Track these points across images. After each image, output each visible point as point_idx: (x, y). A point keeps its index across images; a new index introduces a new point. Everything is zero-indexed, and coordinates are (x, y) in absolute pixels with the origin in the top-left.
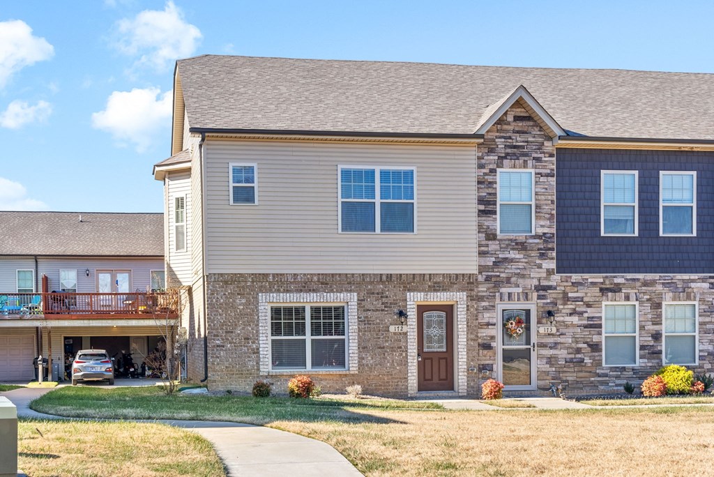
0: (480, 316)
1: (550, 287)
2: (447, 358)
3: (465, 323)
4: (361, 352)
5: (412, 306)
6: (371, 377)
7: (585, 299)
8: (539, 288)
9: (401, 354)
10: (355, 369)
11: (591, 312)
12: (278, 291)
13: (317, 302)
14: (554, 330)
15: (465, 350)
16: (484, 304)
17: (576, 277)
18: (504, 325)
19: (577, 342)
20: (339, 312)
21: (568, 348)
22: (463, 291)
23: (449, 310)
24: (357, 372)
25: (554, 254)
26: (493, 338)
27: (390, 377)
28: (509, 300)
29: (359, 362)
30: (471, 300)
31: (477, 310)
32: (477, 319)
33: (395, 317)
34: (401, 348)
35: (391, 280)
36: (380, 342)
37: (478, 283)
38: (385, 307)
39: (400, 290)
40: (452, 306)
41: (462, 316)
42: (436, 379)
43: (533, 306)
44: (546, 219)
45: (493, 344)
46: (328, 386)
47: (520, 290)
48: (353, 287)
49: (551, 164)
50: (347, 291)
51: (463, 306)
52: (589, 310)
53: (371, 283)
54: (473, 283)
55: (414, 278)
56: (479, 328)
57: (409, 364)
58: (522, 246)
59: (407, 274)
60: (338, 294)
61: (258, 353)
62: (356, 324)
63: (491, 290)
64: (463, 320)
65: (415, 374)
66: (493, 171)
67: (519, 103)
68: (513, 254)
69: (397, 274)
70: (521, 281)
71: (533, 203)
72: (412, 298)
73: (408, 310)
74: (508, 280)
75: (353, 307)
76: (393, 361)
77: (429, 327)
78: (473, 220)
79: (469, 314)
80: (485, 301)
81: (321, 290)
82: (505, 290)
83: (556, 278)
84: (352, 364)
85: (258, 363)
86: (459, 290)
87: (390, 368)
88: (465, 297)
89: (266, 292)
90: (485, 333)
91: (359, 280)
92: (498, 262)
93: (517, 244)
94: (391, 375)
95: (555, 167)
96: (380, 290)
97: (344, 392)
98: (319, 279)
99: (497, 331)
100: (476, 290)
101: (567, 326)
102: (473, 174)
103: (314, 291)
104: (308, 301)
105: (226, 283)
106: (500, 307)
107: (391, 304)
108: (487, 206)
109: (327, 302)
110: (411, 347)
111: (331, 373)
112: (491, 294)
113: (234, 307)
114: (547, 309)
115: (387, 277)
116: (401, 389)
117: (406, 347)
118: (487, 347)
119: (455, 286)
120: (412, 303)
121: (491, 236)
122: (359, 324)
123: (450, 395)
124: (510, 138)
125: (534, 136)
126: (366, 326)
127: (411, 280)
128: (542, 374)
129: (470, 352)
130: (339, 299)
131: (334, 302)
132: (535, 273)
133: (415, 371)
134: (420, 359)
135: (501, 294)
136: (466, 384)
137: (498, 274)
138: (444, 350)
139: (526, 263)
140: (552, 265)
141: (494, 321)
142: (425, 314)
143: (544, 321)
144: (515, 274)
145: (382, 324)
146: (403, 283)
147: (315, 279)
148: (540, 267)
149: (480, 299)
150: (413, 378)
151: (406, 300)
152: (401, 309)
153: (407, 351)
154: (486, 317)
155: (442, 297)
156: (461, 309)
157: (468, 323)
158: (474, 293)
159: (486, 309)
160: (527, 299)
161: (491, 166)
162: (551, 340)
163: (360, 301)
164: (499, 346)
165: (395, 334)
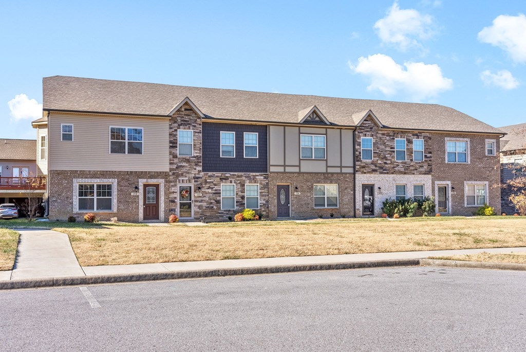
0: (170, 189)
1: (199, 178)
2: (156, 206)
4: (118, 204)
5: (141, 185)
6: (123, 214)
7: (214, 182)
8: (195, 178)
9: (136, 205)
11: (216, 188)
12: (82, 178)
13: (99, 182)
14: (201, 195)
15: (164, 203)
16: (172, 184)
17: (210, 173)
18: (180, 192)
19: (211, 200)
20: (109, 187)
21: (207, 202)
22: (163, 179)
23: (157, 186)
24: (116, 212)
25: (201, 164)
26: (175, 198)
27: (131, 214)
28: (182, 183)
29: (118, 208)
30: (166, 182)
31: (169, 186)
33: (134, 189)
34: (136, 202)
35: (132, 174)
36: (127, 199)
37: (169, 176)
38: (129, 185)
39: (136, 178)
40: (158, 184)
41: (163, 189)
42: (151, 215)
43: (192, 185)
44: (198, 150)
45: (175, 200)
46: (104, 218)
47: (187, 178)
48: (115, 177)
49: (200, 128)
50: (113, 178)
52: (215, 187)
53: (123, 175)
54: (167, 175)
56: (169, 194)
57: (140, 209)
58: (188, 161)
59: (139, 172)
60: (109, 179)
61: (72, 204)
63: (175, 178)
64: (163, 191)
65: (142, 213)
66: (176, 130)
67: (186, 104)
68: (184, 164)
69: (135, 171)
70: (187, 175)
71: (193, 143)
72: (141, 181)
73: (139, 186)
74: (182, 174)
75: (115, 185)
76: (132, 207)
77: (148, 193)
78: (167, 150)
79: (166, 188)
81: (101, 177)
82: (181, 179)
83: (202, 174)
84: (115, 209)
85: (72, 208)
87: (131, 210)
88: (164, 181)
89: (77, 178)
90: (172, 196)
91: (118, 173)
92: (178, 167)
93: (186, 160)
95: (201, 129)
96: (127, 178)
97: (110, 220)
99: (177, 195)
100: (168, 178)
101: (206, 193)
102: (167, 131)
103: (98, 178)
104: (96, 182)
105: (58, 174)
106: (179, 185)
107: (132, 183)
108: (173, 144)
109: (104, 182)
110: (141, 202)
111: (105, 212)
112: (175, 180)
113: (62, 184)
114: (198, 186)
115: (130, 173)
116: (136, 219)
117: (138, 202)
118: (173, 201)
119: (160, 177)
120: (141, 183)
121: (175, 156)
122: (118, 192)
123: (157, 221)
124: (183, 117)
125: (193, 117)
126: (121, 193)
127: (141, 174)
128: (196, 213)
129: (166, 204)
130: (109, 181)
131: (107, 183)
132: (193, 172)
133: (142, 211)
134: (144, 207)
135: (179, 180)
136: (164, 217)
137: (178, 172)
138: (155, 203)
139: (189, 167)
140: (200, 169)
141: (176, 191)
142: (147, 188)
143: (197, 191)
144: (185, 172)
145: (128, 192)
146: (137, 175)
147: (99, 173)
148: (195, 169)
149: (170, 182)
151: (138, 182)
152: (136, 186)
154: (173, 189)
155: (154, 181)
156: (162, 186)
157: (165, 192)
158: (167, 180)
159: (173, 186)
160: (190, 182)
161: (175, 128)
162: (200, 199)
163: (118, 182)
164: (178, 201)
165: (133, 196)
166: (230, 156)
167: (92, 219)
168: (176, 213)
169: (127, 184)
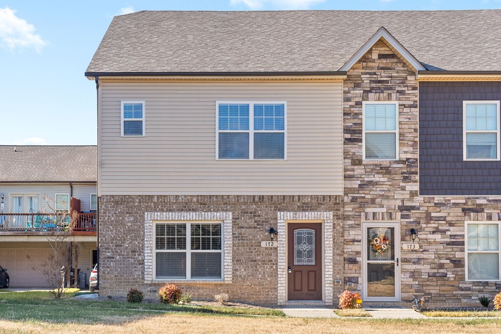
0: (346, 233)
1: (413, 208)
2: (316, 271)
3: (332, 239)
4: (235, 264)
5: (282, 224)
6: (244, 287)
7: (448, 219)
8: (402, 208)
9: (272, 267)
10: (229, 279)
11: (453, 231)
12: (162, 210)
13: (196, 220)
14: (417, 247)
15: (332, 264)
16: (349, 222)
17: (438, 198)
18: (369, 241)
19: (440, 258)
20: (217, 230)
21: (431, 263)
22: (330, 211)
23: (317, 227)
24: (231, 282)
25: (417, 177)
26: (358, 253)
27: (261, 287)
28: (374, 219)
29: (233, 273)
30: (337, 219)
31: (343, 227)
32: (343, 236)
33: (267, 234)
34: (271, 261)
35: (263, 201)
36: (253, 256)
37: (344, 204)
38: (257, 225)
39: (271, 210)
40: (321, 224)
41: (329, 233)
42: (305, 290)
43: (397, 224)
44: (408, 145)
45: (358, 259)
46: (205, 294)
47: (384, 210)
48: (228, 207)
49: (415, 96)
50: (223, 210)
51: (329, 224)
52: (452, 228)
53: (245, 203)
54: (339, 204)
55: (284, 200)
56: (344, 244)
57: (279, 276)
58: (386, 170)
59: (278, 196)
60: (215, 213)
61: (143, 264)
62: (231, 240)
63: (357, 210)
64: (329, 237)
65: (284, 285)
66: (359, 104)
67: (381, 42)
68: (378, 178)
69: (269, 196)
70: (385, 202)
71: (397, 132)
72: (282, 217)
73: (278, 228)
74: (373, 201)
75: (228, 225)
76: (264, 273)
77: (299, 243)
78: (339, 146)
79: (336, 231)
80: (350, 220)
81: (200, 209)
82: (370, 210)
83: (420, 199)
84: (227, 275)
85: (143, 273)
86: (326, 210)
87: (261, 279)
88: (331, 217)
89: (151, 211)
90: (350, 249)
91: (233, 200)
92: (364, 185)
93: (381, 168)
94: (263, 285)
95: (418, 99)
96: (253, 210)
97: (212, 300)
98: (198, 200)
99: (363, 248)
100: (342, 209)
101: (430, 243)
102: (340, 106)
103: (194, 210)
104: (190, 219)
105: (117, 203)
106: (365, 225)
107: (263, 222)
108: (353, 135)
109: (205, 220)
110: (281, 261)
111: (208, 282)
112: (356, 214)
113: (123, 225)
114: (410, 228)
115: (260, 198)
116: (272, 298)
117: (277, 261)
118: (353, 261)
119: (322, 206)
120: (282, 221)
121: (357, 162)
122: (233, 240)
123: (317, 304)
124: (375, 74)
125: (398, 72)
126: (240, 241)
127: (282, 201)
128: (405, 287)
129: (336, 266)
130: (215, 217)
131: (211, 220)
132: (399, 195)
133: (284, 282)
134: (290, 272)
135: (366, 213)
136: (332, 294)
137: (363, 195)
138: (314, 263)
139: (390, 185)
140: (416, 187)
141: (360, 238)
142: (296, 231)
143: (408, 238)
144: (380, 195)
145: (254, 240)
146: (274, 204)
147: (195, 199)
148: (403, 189)
149: (345, 218)
150: (283, 288)
151: (277, 218)
152: (272, 226)
153: (277, 264)
154: (352, 234)
155: (310, 216)
156: (328, 227)
157: (334, 239)
158: (340, 213)
159: (351, 227)
160: (391, 217)
161: (357, 100)
162: (414, 256)
163: (235, 219)
164: (363, 260)
165: (266, 248)
166: (489, 157)
167: (175, 296)
168: (359, 287)
169: (252, 223)
